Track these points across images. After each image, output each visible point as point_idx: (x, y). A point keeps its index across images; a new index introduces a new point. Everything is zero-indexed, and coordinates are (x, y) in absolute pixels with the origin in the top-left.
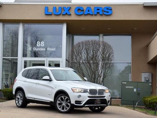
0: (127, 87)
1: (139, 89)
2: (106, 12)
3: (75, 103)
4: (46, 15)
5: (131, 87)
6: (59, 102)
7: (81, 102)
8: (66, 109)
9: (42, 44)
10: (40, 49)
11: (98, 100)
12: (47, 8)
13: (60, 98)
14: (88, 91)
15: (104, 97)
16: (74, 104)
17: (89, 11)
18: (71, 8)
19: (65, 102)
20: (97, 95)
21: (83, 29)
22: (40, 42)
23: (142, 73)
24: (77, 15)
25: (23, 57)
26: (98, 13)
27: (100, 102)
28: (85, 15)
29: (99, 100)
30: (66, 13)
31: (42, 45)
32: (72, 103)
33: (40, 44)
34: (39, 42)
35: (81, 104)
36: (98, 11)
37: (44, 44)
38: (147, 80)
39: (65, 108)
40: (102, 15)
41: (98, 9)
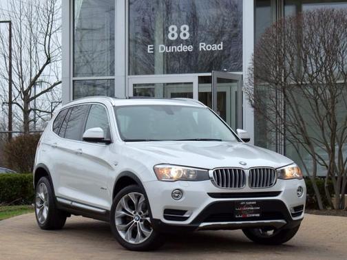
3: (166, 218)
6: (123, 213)
7: (184, 212)
8: (143, 236)
9: (183, 32)
10: (177, 49)
11: (249, 206)
13: (125, 199)
14: (211, 173)
15: (277, 193)
16: (160, 220)
19: (140, 214)
20: (246, 188)
22: (178, 26)
25: (129, 74)
27: (256, 212)
29: (254, 205)
31: (185, 35)
32: (154, 217)
33: (179, 32)
34: (176, 28)
35: (186, 219)
37: (190, 31)
39: (139, 233)
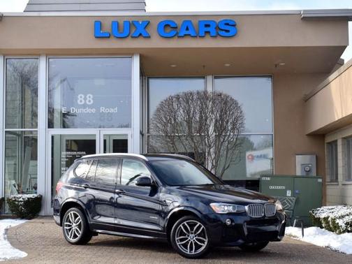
0: (271, 187)
1: (297, 192)
2: (224, 32)
4: (96, 37)
5: (280, 187)
9: (88, 99)
10: (84, 110)
12: (98, 24)
17: (187, 29)
18: (149, 22)
21: (173, 66)
22: (85, 95)
23: (297, 156)
24: (162, 37)
25: (49, 127)
26: (207, 32)
28: (179, 37)
30: (140, 34)
33: (85, 99)
34: (83, 96)
36: (208, 29)
37: (93, 99)
38: (308, 170)
40: (215, 37)
41: (207, 26)
